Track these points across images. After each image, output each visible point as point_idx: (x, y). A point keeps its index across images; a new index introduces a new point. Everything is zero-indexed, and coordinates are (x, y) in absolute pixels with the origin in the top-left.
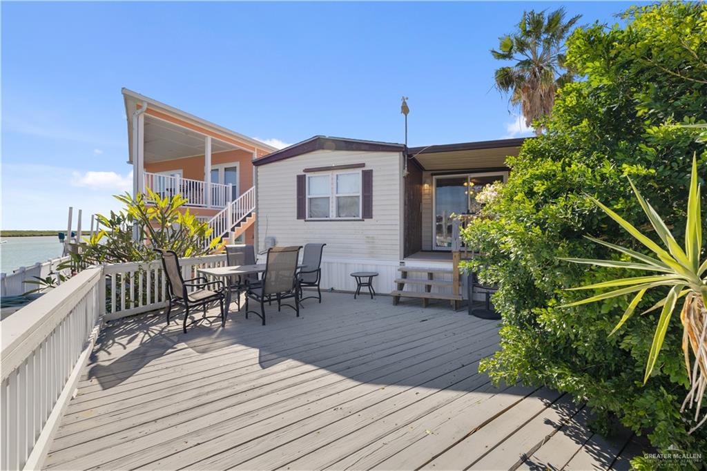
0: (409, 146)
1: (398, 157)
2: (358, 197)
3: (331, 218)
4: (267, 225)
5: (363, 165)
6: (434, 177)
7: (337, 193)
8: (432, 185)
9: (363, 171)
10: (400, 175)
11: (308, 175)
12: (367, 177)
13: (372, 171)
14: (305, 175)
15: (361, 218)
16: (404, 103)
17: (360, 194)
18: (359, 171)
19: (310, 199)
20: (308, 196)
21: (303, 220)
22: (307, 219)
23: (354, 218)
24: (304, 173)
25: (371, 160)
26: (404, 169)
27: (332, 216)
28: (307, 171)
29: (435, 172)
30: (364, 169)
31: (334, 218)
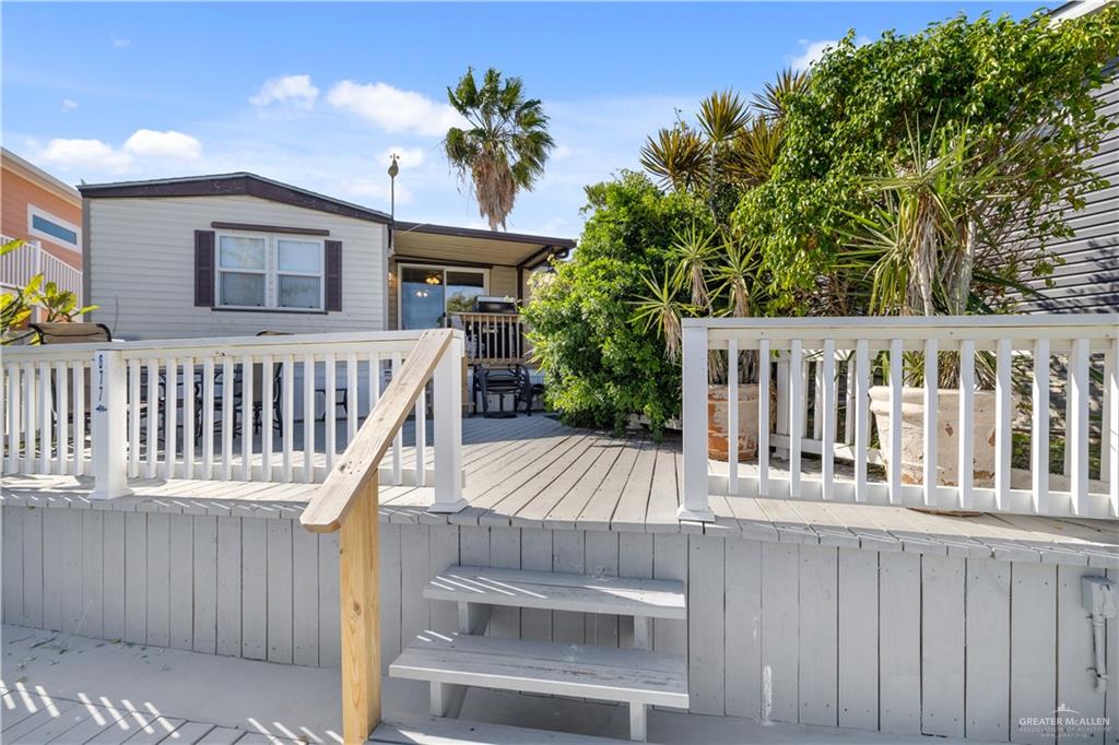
0: (396, 219)
1: (380, 230)
2: (319, 278)
3: (268, 307)
4: (117, 315)
5: (325, 233)
6: (400, 265)
7: (279, 269)
8: (396, 275)
9: (326, 242)
10: (383, 256)
11: (219, 233)
12: (334, 253)
13: (340, 243)
14: (213, 233)
15: (322, 309)
16: (395, 162)
17: (322, 274)
18: (321, 240)
19: (223, 274)
20: (218, 269)
21: (209, 309)
22: (217, 306)
23: (311, 310)
24: (213, 230)
25: (339, 227)
26: (390, 246)
27: (270, 305)
28: (216, 225)
29: (401, 258)
30: (327, 238)
31: (274, 307)
